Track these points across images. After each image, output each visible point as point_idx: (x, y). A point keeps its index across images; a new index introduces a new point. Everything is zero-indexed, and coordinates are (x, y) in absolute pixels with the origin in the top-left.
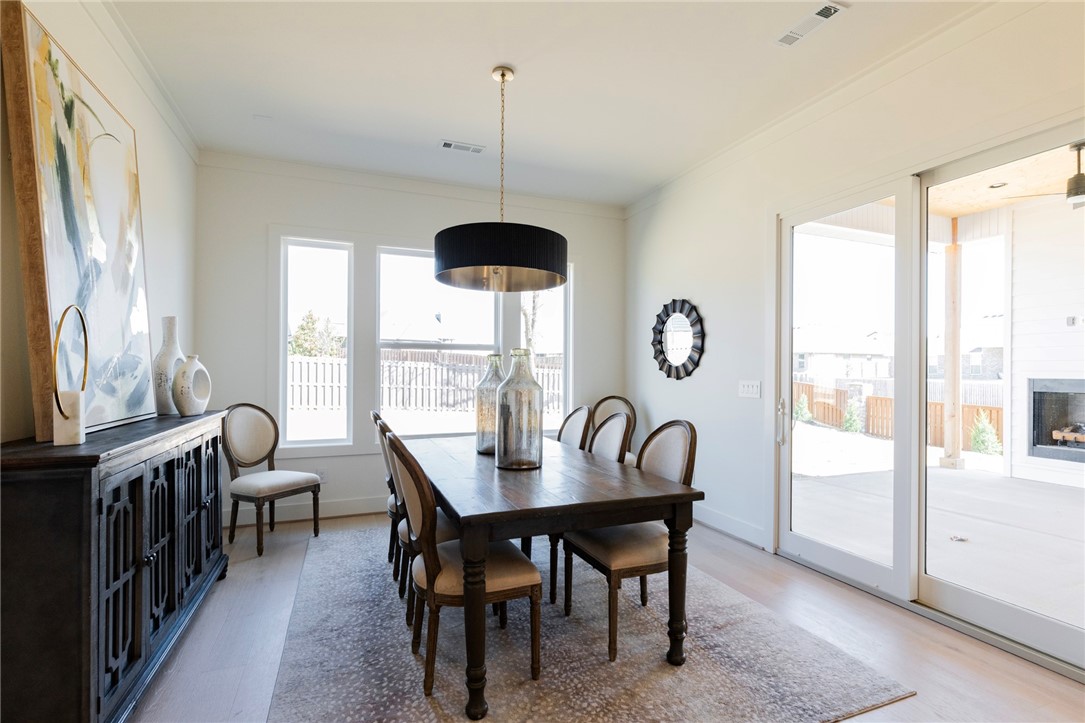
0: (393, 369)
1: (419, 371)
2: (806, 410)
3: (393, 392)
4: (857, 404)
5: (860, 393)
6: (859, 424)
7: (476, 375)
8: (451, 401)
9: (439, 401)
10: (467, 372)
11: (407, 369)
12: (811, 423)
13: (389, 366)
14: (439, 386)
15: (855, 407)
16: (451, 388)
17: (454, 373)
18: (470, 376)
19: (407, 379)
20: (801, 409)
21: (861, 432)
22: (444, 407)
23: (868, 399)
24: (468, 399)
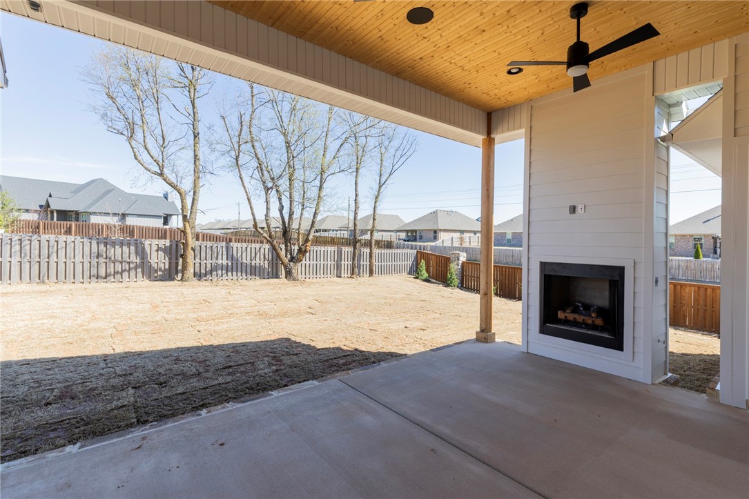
0: (26, 242)
1: (62, 245)
2: (424, 271)
3: (26, 266)
4: (456, 267)
5: (458, 260)
6: (456, 281)
7: (132, 248)
8: (102, 273)
9: (87, 274)
10: (122, 244)
11: (44, 244)
12: (427, 280)
13: (20, 240)
14: (87, 259)
15: (455, 268)
16: (102, 260)
17: (106, 246)
18: (125, 249)
19: (45, 252)
20: (421, 271)
21: (457, 287)
22: (94, 279)
23: (463, 263)
24: (123, 271)
